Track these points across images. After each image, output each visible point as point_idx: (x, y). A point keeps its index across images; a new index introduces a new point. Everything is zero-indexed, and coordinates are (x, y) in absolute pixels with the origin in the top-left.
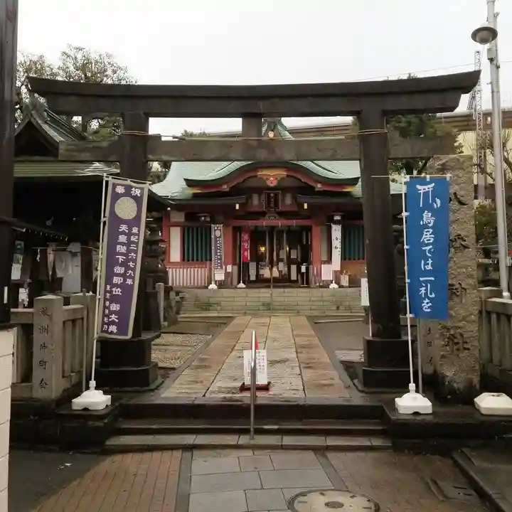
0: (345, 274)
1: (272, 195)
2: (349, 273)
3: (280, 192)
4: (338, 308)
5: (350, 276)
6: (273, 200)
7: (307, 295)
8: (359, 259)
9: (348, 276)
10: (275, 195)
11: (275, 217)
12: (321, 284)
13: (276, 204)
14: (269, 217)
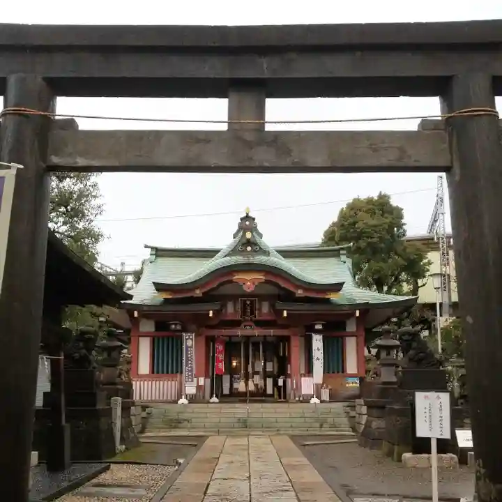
0: (326, 388)
1: (248, 302)
2: (330, 387)
3: (257, 299)
4: (321, 425)
5: (330, 389)
6: (249, 308)
7: (287, 410)
8: (338, 372)
9: (328, 390)
10: (252, 302)
11: (251, 326)
12: (301, 399)
13: (252, 313)
14: (245, 326)
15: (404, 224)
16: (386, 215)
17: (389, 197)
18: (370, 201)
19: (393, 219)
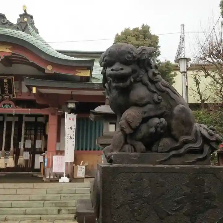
0: (83, 165)
1: (5, 81)
3: (13, 77)
4: (59, 211)
5: (86, 167)
6: (7, 86)
7: (28, 191)
9: (84, 167)
10: (10, 81)
11: (10, 105)
12: (52, 177)
13: (11, 92)
14: (4, 105)
15: (159, 47)
16: (147, 39)
17: (149, 28)
18: (136, 30)
19: (152, 42)
